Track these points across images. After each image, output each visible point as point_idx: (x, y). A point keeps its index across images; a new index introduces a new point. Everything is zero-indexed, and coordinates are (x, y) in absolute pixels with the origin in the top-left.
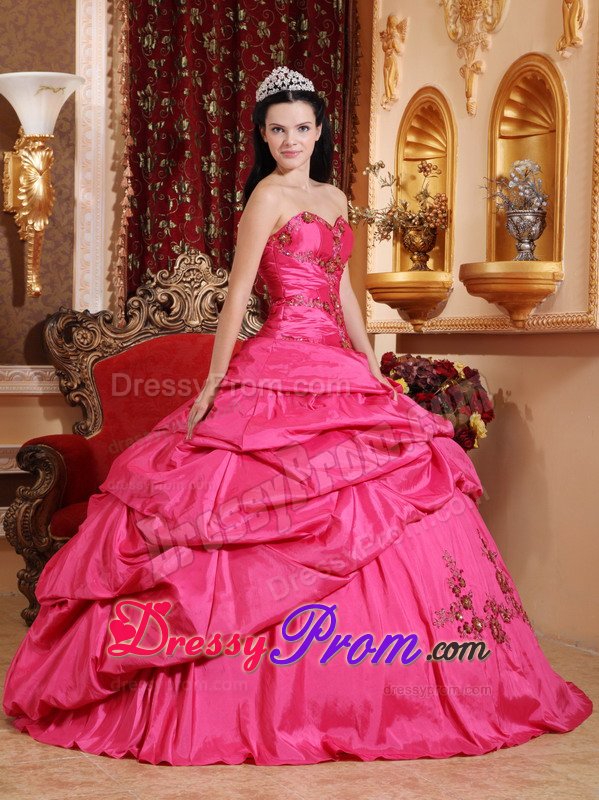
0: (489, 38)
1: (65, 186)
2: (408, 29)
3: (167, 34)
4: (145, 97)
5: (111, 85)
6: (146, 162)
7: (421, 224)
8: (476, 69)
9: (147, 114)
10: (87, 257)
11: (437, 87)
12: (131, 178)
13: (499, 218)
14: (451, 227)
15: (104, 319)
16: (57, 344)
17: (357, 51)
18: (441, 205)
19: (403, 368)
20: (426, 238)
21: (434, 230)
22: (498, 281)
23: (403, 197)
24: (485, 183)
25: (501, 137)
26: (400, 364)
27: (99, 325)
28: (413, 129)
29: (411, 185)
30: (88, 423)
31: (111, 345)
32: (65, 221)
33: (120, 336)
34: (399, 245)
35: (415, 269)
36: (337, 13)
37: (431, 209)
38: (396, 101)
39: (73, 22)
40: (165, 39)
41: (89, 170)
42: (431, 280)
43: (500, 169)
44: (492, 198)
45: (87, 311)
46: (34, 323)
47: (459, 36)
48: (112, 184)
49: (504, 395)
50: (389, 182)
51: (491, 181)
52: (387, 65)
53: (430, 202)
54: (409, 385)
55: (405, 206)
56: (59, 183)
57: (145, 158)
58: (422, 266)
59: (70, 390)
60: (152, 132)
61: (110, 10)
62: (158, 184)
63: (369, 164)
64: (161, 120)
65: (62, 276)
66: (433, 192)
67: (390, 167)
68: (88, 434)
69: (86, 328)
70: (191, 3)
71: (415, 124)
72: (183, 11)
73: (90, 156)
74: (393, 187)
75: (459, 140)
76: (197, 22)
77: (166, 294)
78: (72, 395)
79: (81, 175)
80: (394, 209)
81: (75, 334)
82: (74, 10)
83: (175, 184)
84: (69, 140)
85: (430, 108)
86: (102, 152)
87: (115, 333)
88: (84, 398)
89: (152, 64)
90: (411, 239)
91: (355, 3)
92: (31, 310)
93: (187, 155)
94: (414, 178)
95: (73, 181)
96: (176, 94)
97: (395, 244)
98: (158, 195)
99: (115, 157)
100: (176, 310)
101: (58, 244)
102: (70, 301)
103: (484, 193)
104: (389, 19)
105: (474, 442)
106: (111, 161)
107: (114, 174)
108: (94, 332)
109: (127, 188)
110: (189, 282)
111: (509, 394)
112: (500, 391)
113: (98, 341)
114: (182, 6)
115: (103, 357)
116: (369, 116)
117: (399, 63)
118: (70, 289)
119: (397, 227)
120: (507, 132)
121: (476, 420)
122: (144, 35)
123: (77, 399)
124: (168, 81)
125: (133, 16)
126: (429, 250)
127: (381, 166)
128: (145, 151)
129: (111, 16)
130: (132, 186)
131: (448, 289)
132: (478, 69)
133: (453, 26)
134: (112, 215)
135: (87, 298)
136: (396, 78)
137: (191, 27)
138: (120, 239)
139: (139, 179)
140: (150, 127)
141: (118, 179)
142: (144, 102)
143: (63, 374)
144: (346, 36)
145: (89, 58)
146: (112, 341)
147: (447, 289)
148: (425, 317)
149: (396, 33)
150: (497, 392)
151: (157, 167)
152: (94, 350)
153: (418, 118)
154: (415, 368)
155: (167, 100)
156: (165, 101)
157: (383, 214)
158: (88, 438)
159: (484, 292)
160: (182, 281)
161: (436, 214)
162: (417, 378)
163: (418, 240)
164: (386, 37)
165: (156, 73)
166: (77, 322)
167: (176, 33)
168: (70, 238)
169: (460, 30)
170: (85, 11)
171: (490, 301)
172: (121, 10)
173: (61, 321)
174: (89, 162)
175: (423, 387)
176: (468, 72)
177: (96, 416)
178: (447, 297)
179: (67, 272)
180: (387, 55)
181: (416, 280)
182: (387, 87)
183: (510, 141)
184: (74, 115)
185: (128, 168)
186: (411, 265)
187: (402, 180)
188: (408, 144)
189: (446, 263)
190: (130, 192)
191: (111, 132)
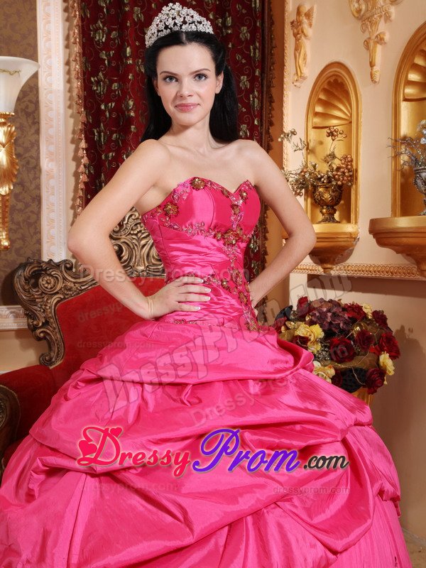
0: (393, 10)
1: (32, 157)
2: (315, 15)
3: (115, 30)
4: (98, 83)
5: (69, 72)
6: (100, 136)
7: (330, 181)
8: (380, 40)
9: (100, 96)
10: (52, 215)
11: (342, 62)
12: (86, 149)
13: (403, 174)
14: (356, 184)
15: (66, 267)
16: (24, 290)
17: (272, 42)
18: (347, 165)
19: (318, 314)
20: (333, 194)
21: (340, 187)
22: (410, 235)
23: (312, 160)
24: (390, 142)
25: (405, 100)
26: (314, 309)
27: (61, 272)
28: (320, 101)
29: (318, 149)
30: (52, 354)
31: (71, 288)
32: (33, 186)
33: (78, 281)
34: (309, 200)
35: (325, 221)
36: (255, 11)
37: (338, 169)
38: (304, 78)
39: (34, 19)
40: (114, 34)
41: (52, 143)
42: (340, 231)
43: (405, 129)
44: (396, 156)
45: (51, 260)
46: (9, 270)
47: (362, 13)
48: (71, 154)
49: (407, 331)
50: (300, 146)
51: (396, 141)
52: (297, 48)
53: (337, 163)
54: (324, 331)
55: (314, 167)
56: (27, 155)
57: (99, 133)
58: (330, 219)
59: (35, 328)
60: (105, 111)
61: (66, 10)
62: (111, 154)
63: (283, 132)
64: (111, 101)
65: (32, 230)
66: (339, 154)
67: (301, 134)
68: (51, 364)
69: (50, 275)
70: (134, 3)
71: (322, 97)
72: (127, 9)
73: (52, 131)
74: (304, 151)
75: (363, 107)
76: (139, 19)
77: (116, 245)
78: (38, 331)
79: (45, 148)
80: (305, 170)
81: (41, 280)
82: (36, 10)
83: (124, 153)
84: (34, 119)
85: (336, 81)
86: (62, 128)
87: (75, 278)
88: (49, 334)
89: (103, 55)
90: (321, 195)
91: (270, 3)
92: (6, 260)
93: (133, 130)
94: (321, 143)
95: (39, 153)
96: (123, 79)
97: (306, 200)
98: (110, 162)
99: (74, 132)
100: (125, 258)
101: (27, 205)
102: (39, 252)
103: (389, 152)
104: (298, 9)
105: (384, 380)
106: (70, 136)
107: (73, 147)
108: (57, 278)
109: (83, 157)
110: (136, 235)
111: (411, 331)
112: (403, 328)
113: (60, 285)
114: (125, 5)
115: (65, 298)
116: (283, 93)
117: (307, 46)
118: (39, 242)
119: (307, 185)
120: (411, 95)
121: (385, 359)
122: (96, 30)
123: (42, 335)
124: (117, 68)
125: (85, 14)
126: (336, 204)
127: (294, 133)
128: (99, 126)
129: (66, 14)
130: (87, 156)
131: (355, 239)
132: (382, 39)
133: (356, 5)
134: (72, 180)
135: (53, 249)
136: (305, 59)
137: (134, 23)
138: (78, 200)
139: (94, 150)
140: (103, 107)
141: (76, 150)
142: (97, 87)
143: (30, 315)
144: (263, 31)
145: (49, 50)
146: (72, 285)
147: (353, 238)
148: (334, 262)
149: (305, 20)
150: (399, 328)
151: (109, 139)
152: (57, 293)
153: (325, 91)
154: (329, 314)
155: (116, 84)
156: (115, 86)
157: (296, 174)
158: (51, 368)
159: (394, 245)
160: (130, 233)
161: (344, 173)
162: (330, 323)
163: (327, 196)
164: (296, 25)
165: (106, 62)
166: (42, 270)
167: (122, 28)
168: (38, 199)
169: (364, 7)
170: (44, 10)
171: (398, 252)
172: (73, 7)
173: (28, 269)
174: (51, 137)
175: (337, 331)
176: (372, 44)
177: (58, 348)
178: (353, 246)
179: (36, 228)
180: (297, 40)
181: (326, 231)
182: (297, 67)
183: (413, 103)
184: (38, 97)
185: (83, 141)
186: (320, 217)
187: (311, 145)
188: (316, 114)
189: (353, 216)
190: (85, 160)
191: (70, 111)
